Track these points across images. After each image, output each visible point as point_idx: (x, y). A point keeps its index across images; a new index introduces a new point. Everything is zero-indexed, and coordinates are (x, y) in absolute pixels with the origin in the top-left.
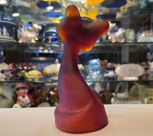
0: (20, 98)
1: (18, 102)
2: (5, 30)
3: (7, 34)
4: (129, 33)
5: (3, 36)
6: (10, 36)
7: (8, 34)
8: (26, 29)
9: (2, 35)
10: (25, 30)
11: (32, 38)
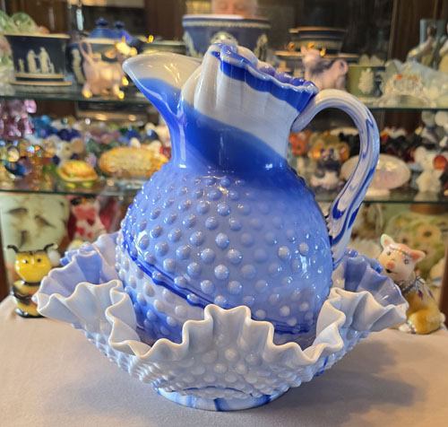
0: (81, 223)
1: (77, 235)
2: (44, 56)
3: (49, 66)
4: (360, 75)
5: (41, 72)
6: (57, 71)
7: (52, 66)
8: (99, 56)
9: (38, 70)
10: (96, 60)
11: (114, 81)
